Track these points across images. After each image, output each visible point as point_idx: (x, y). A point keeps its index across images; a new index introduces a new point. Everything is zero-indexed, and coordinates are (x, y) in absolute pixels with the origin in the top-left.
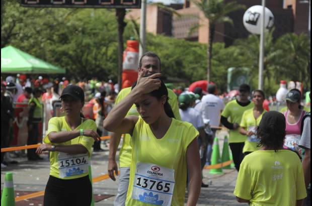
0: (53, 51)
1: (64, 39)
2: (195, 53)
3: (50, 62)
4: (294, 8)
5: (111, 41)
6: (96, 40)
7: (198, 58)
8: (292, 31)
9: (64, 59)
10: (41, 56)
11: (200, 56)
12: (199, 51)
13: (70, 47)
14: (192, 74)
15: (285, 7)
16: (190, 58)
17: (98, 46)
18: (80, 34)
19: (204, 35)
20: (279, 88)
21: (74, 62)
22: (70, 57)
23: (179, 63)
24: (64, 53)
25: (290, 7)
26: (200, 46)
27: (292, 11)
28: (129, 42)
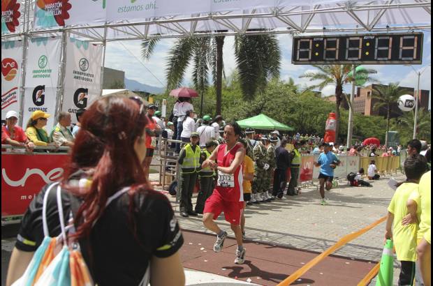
0: (286, 118)
1: (292, 111)
2: (367, 121)
3: (285, 124)
5: (320, 113)
6: (311, 112)
7: (369, 125)
9: (291, 122)
10: (279, 121)
11: (370, 123)
12: (370, 121)
13: (295, 116)
14: (366, 134)
16: (365, 124)
17: (312, 115)
18: (302, 108)
19: (367, 112)
21: (297, 125)
22: (295, 121)
23: (358, 127)
24: (292, 119)
26: (367, 117)
28: (331, 113)
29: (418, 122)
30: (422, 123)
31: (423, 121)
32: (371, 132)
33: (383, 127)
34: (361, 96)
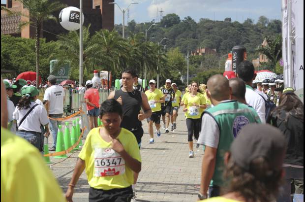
2: (20, 47)
4: (101, 8)
7: (23, 52)
8: (101, 28)
11: (25, 49)
12: (24, 46)
14: (19, 65)
15: (94, 7)
16: (17, 52)
20: (93, 77)
23: (6, 56)
25: (98, 7)
26: (24, 41)
27: (100, 10)
29: (84, 47)
30: (89, 48)
31: (91, 45)
32: (27, 63)
33: (43, 54)
34: (13, 6)
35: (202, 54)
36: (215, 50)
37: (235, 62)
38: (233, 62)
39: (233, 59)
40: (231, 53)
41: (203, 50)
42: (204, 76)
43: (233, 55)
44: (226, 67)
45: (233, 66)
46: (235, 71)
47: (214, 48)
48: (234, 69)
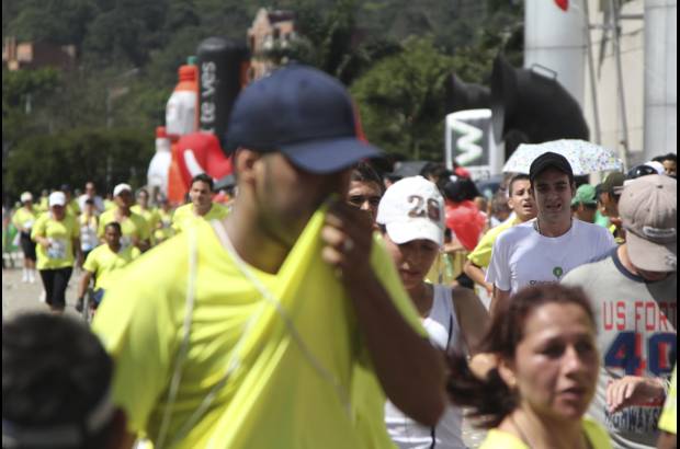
35: (22, 64)
36: (71, 50)
37: (208, 99)
38: (201, 100)
39: (201, 90)
40: (190, 66)
41: (25, 52)
42: (58, 153)
43: (201, 72)
44: (171, 117)
45: (200, 113)
46: (210, 133)
47: (67, 43)
48: (207, 126)
